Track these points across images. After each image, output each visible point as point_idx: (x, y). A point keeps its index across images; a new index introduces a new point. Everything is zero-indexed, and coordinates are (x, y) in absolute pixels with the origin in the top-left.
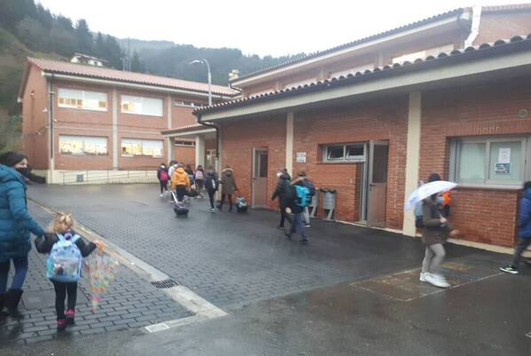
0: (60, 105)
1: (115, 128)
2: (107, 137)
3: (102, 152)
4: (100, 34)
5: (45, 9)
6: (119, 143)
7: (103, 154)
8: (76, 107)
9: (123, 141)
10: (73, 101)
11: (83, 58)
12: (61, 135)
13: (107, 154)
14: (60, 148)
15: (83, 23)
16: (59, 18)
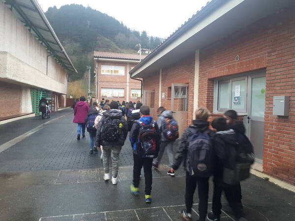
0: (102, 73)
1: (128, 84)
2: (124, 89)
3: (121, 96)
4: (152, 37)
5: (128, 28)
6: (130, 91)
7: (122, 97)
8: (110, 74)
9: (132, 90)
10: (108, 71)
11: (143, 50)
12: (102, 88)
13: (124, 97)
14: (102, 94)
15: (144, 33)
16: (134, 32)
